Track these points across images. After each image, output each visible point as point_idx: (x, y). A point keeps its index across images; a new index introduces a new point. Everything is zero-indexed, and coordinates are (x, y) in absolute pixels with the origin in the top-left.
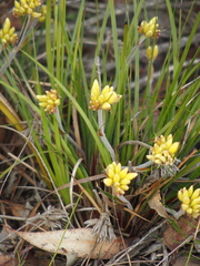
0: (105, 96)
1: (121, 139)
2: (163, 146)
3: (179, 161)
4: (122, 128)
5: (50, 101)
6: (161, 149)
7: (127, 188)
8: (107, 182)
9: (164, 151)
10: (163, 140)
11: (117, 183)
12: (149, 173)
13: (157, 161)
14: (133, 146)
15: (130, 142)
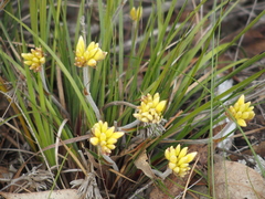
0: (90, 53)
1: (106, 100)
2: (150, 104)
3: (165, 120)
4: (106, 90)
5: (35, 59)
6: (148, 107)
7: (114, 147)
8: (93, 141)
9: (151, 109)
10: (150, 98)
11: (103, 142)
12: (135, 134)
13: (144, 120)
14: (118, 107)
15: (115, 103)
